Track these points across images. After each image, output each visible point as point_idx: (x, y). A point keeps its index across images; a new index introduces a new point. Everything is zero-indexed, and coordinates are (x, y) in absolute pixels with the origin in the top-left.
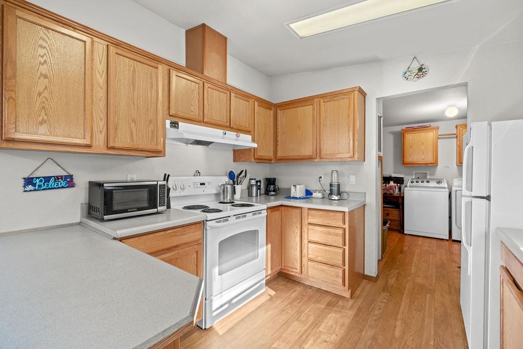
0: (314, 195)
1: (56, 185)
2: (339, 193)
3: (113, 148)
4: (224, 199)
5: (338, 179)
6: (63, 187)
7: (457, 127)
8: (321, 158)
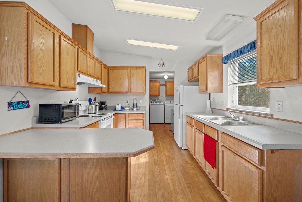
0: (126, 108)
1: (18, 107)
2: (136, 107)
3: (62, 87)
4: (91, 112)
5: (136, 101)
6: (25, 108)
7: (165, 82)
8: (130, 93)
